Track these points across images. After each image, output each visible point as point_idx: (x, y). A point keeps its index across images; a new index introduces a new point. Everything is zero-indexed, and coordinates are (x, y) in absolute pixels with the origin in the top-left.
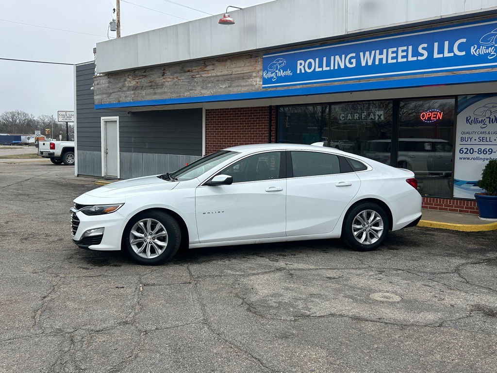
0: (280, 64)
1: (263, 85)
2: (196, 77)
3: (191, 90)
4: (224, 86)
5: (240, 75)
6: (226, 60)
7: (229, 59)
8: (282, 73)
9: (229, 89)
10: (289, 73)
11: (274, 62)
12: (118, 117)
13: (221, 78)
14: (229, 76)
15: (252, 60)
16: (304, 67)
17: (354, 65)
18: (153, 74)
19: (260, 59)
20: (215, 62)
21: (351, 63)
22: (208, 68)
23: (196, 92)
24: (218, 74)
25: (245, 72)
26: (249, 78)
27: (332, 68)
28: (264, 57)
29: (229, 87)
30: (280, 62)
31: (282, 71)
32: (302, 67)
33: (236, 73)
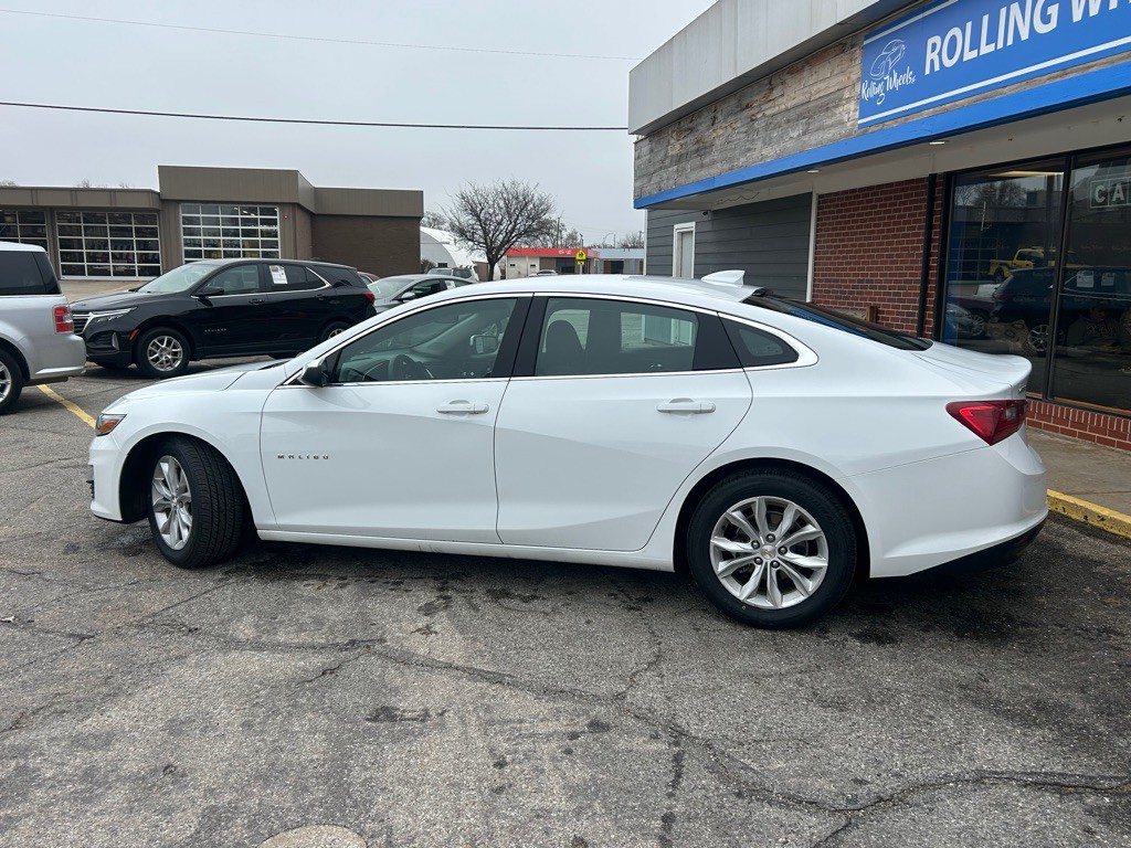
0: (893, 57)
1: (860, 119)
2: (757, 120)
3: (749, 150)
4: (795, 134)
5: (823, 100)
6: (803, 67)
7: (808, 62)
8: (894, 82)
9: (805, 138)
10: (908, 77)
11: (884, 53)
12: (693, 224)
13: (792, 115)
14: (805, 107)
15: (845, 56)
16: (940, 54)
17: (1053, 25)
18: (700, 124)
19: (858, 52)
20: (787, 77)
21: (1046, 19)
22: (776, 93)
23: (756, 154)
24: (789, 105)
25: (831, 90)
26: (837, 106)
27: (1000, 46)
28: (866, 43)
29: (804, 133)
30: (894, 50)
31: (895, 75)
32: (935, 56)
33: (817, 96)
